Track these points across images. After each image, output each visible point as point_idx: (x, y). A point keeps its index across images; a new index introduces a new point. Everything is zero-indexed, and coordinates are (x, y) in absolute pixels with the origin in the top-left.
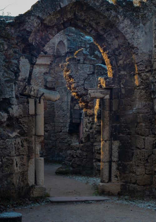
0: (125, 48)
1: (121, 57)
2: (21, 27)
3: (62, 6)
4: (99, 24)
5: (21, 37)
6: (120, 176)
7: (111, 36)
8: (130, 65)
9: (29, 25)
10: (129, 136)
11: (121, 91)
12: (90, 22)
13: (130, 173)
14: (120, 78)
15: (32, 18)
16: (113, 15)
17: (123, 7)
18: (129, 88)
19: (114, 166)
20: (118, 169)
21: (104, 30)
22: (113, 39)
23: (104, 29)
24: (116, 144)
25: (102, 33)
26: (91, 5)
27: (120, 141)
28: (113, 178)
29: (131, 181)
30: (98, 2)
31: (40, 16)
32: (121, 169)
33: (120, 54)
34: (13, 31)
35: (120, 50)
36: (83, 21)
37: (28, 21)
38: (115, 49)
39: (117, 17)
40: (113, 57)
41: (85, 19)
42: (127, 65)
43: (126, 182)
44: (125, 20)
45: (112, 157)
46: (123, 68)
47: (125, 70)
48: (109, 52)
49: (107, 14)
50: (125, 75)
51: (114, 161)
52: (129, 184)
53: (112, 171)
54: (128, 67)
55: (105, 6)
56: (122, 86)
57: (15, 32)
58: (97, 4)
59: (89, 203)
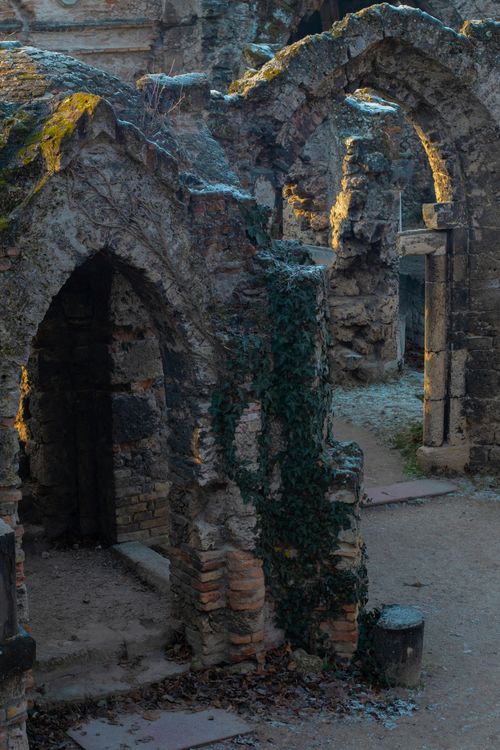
0: (485, 137)
1: (473, 156)
2: (258, 110)
3: (353, 55)
4: (427, 83)
5: (257, 134)
6: (467, 429)
7: (453, 107)
8: (495, 175)
9: (281, 107)
10: (491, 339)
11: (471, 236)
12: (406, 79)
13: (491, 422)
14: (470, 205)
15: (288, 89)
16: (464, 64)
17: (486, 42)
18: (492, 228)
19: (456, 407)
20: (463, 413)
21: (438, 95)
22: (458, 115)
23: (438, 93)
24: (460, 357)
25: (432, 101)
26: (416, 45)
27: (469, 350)
28: (453, 435)
29: (495, 438)
30: (432, 37)
31: (306, 83)
32: (470, 413)
33: (471, 149)
34: (239, 120)
35: (473, 141)
36: (390, 77)
37: (279, 97)
38: (461, 137)
39: (473, 67)
40: (454, 156)
41: (396, 73)
42: (487, 174)
43: (484, 443)
44: (492, 75)
45: (452, 388)
46: (477, 182)
47: (482, 186)
48: (446, 144)
49: (451, 63)
50: (484, 199)
51: (456, 397)
52: (489, 447)
53: (451, 419)
54: (490, 178)
55: (447, 44)
56: (475, 224)
57: (245, 121)
58: (431, 41)
59: (417, 504)
